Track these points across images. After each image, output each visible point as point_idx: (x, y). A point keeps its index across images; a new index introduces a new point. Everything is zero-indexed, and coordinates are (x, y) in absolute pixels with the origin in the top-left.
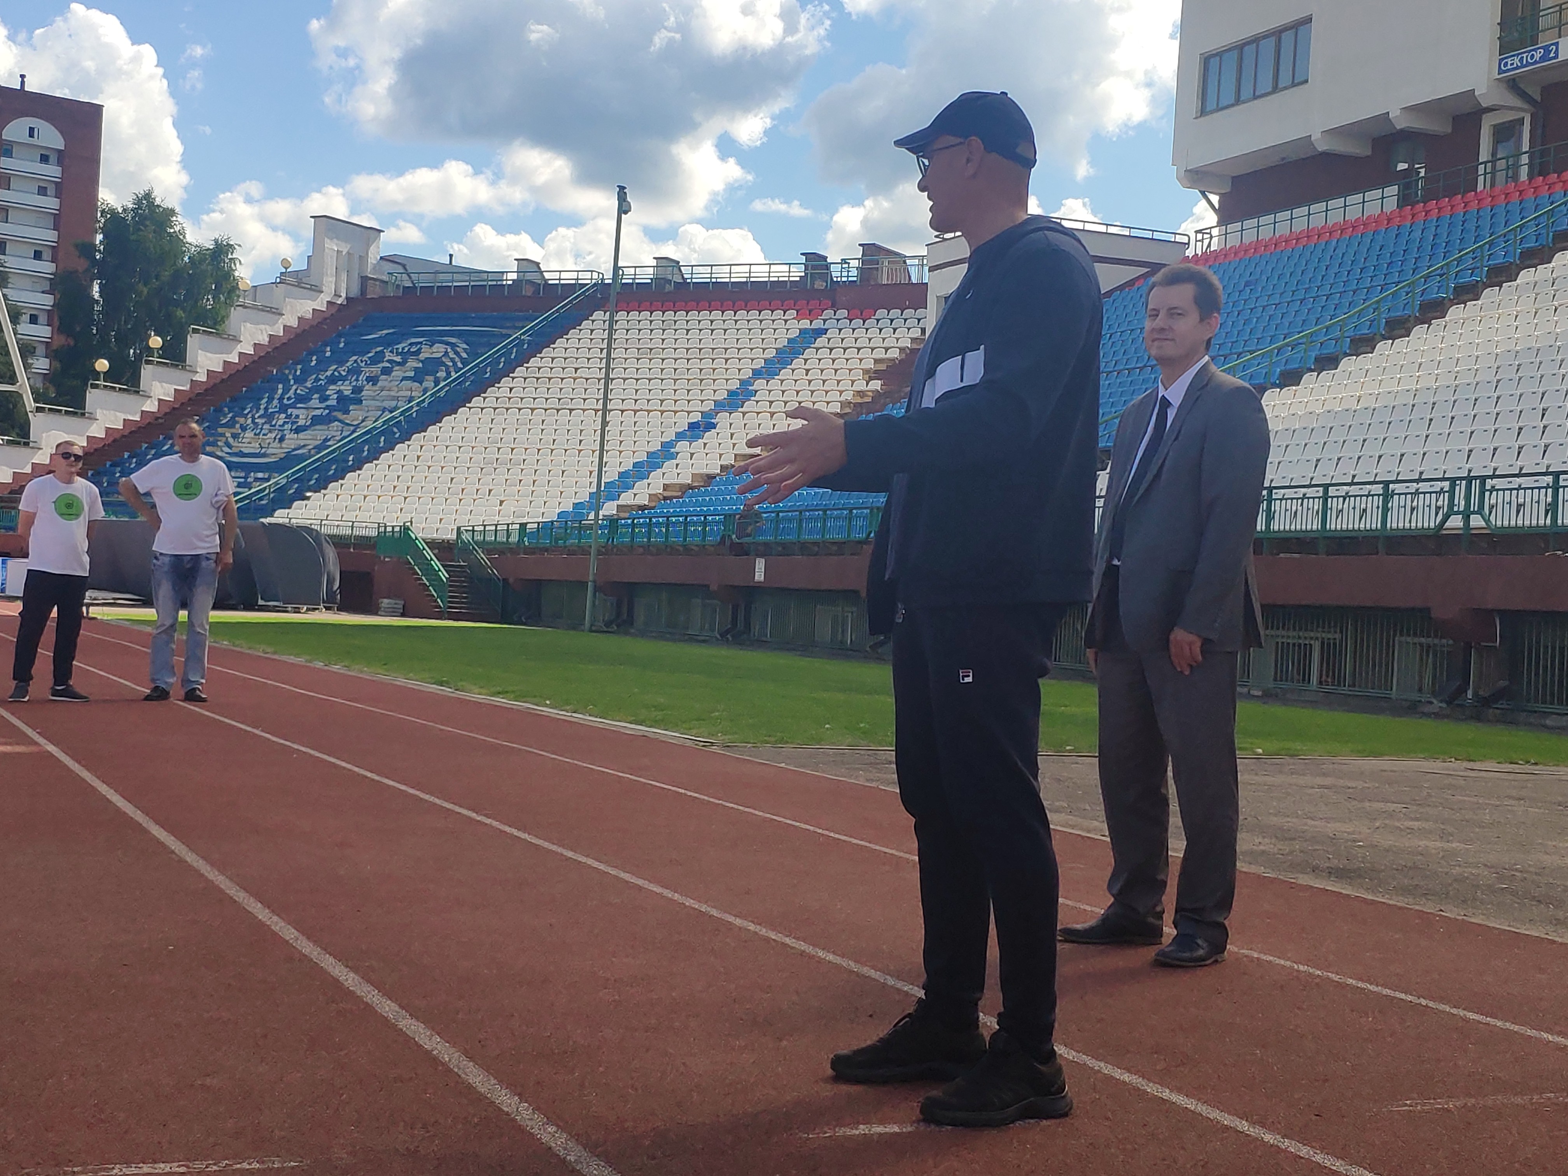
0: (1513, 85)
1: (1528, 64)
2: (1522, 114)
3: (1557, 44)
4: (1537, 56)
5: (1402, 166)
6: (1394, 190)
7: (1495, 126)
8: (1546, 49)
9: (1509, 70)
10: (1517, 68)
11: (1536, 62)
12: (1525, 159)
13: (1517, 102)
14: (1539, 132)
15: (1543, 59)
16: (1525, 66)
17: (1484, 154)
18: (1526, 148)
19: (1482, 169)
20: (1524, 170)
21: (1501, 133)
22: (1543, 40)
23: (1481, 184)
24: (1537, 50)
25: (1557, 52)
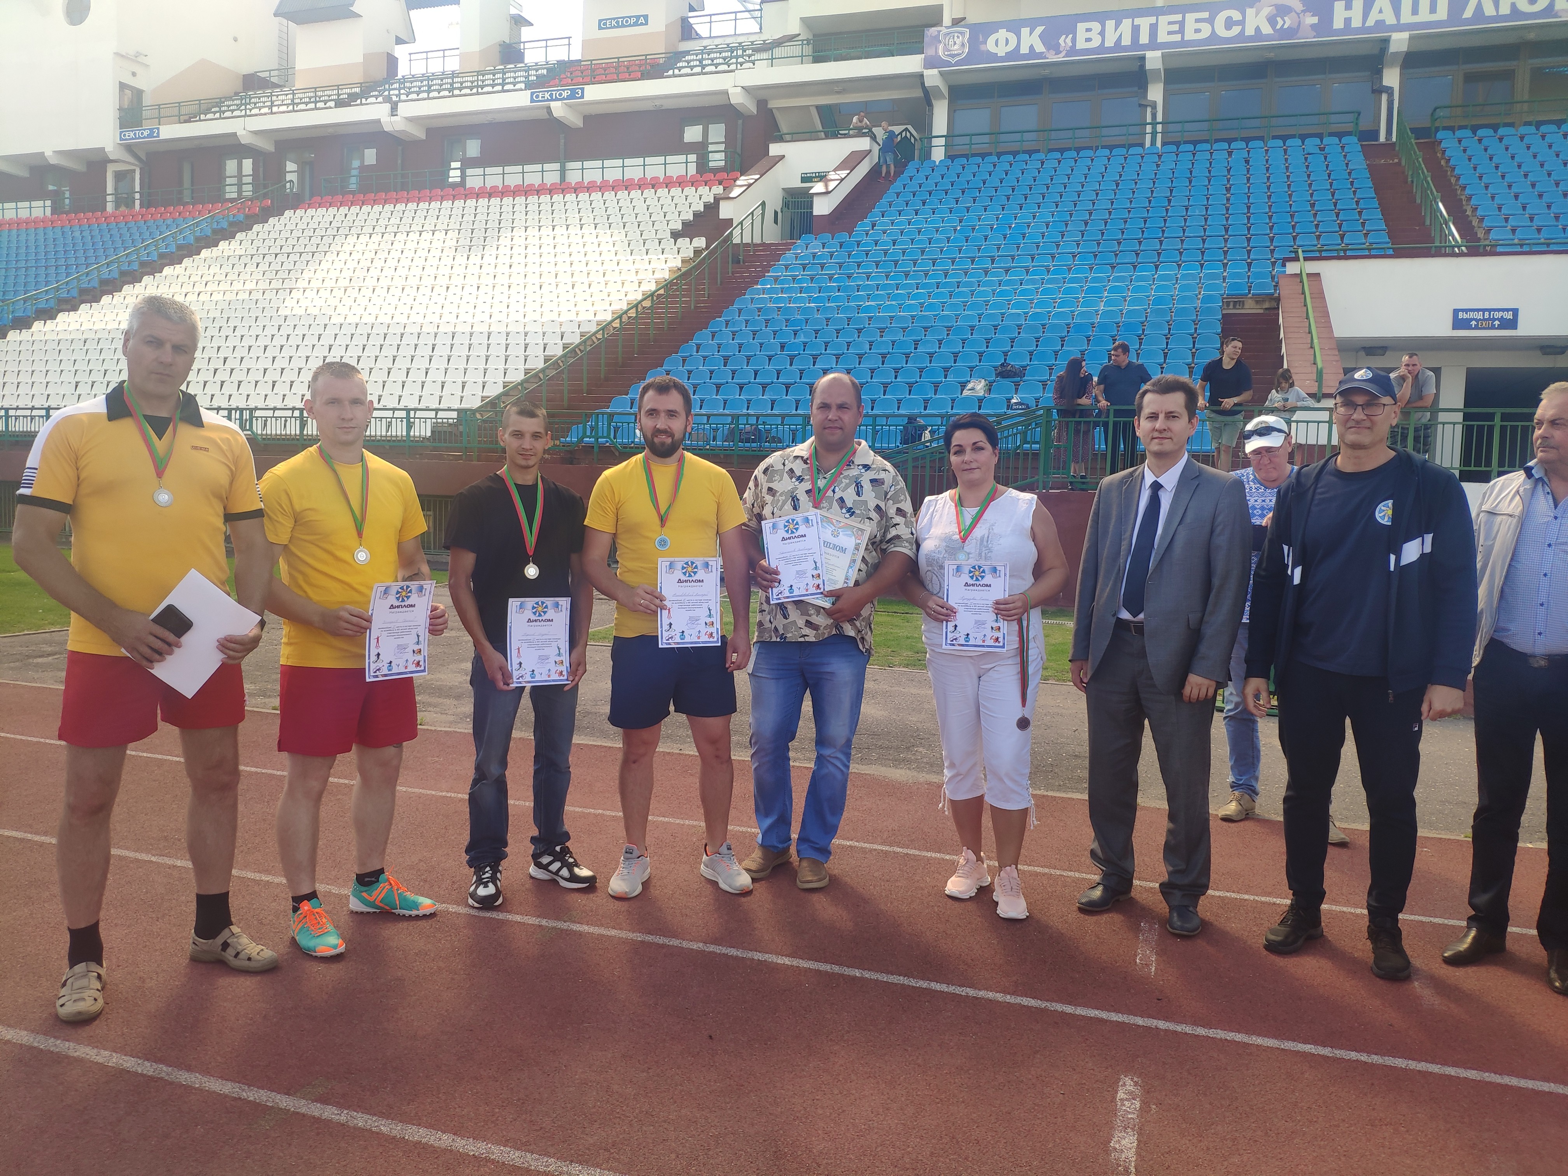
0: (129, 148)
1: (140, 138)
2: (133, 167)
3: (158, 129)
4: (146, 133)
5: (51, 188)
6: (48, 203)
7: (115, 172)
8: (151, 130)
9: (126, 140)
10: (133, 139)
11: (144, 138)
12: (137, 196)
13: (130, 159)
14: (146, 180)
15: (149, 136)
16: (136, 138)
17: (110, 189)
18: (137, 189)
19: (109, 198)
20: (137, 203)
21: (120, 176)
22: (147, 125)
23: (110, 208)
24: (145, 130)
25: (158, 133)
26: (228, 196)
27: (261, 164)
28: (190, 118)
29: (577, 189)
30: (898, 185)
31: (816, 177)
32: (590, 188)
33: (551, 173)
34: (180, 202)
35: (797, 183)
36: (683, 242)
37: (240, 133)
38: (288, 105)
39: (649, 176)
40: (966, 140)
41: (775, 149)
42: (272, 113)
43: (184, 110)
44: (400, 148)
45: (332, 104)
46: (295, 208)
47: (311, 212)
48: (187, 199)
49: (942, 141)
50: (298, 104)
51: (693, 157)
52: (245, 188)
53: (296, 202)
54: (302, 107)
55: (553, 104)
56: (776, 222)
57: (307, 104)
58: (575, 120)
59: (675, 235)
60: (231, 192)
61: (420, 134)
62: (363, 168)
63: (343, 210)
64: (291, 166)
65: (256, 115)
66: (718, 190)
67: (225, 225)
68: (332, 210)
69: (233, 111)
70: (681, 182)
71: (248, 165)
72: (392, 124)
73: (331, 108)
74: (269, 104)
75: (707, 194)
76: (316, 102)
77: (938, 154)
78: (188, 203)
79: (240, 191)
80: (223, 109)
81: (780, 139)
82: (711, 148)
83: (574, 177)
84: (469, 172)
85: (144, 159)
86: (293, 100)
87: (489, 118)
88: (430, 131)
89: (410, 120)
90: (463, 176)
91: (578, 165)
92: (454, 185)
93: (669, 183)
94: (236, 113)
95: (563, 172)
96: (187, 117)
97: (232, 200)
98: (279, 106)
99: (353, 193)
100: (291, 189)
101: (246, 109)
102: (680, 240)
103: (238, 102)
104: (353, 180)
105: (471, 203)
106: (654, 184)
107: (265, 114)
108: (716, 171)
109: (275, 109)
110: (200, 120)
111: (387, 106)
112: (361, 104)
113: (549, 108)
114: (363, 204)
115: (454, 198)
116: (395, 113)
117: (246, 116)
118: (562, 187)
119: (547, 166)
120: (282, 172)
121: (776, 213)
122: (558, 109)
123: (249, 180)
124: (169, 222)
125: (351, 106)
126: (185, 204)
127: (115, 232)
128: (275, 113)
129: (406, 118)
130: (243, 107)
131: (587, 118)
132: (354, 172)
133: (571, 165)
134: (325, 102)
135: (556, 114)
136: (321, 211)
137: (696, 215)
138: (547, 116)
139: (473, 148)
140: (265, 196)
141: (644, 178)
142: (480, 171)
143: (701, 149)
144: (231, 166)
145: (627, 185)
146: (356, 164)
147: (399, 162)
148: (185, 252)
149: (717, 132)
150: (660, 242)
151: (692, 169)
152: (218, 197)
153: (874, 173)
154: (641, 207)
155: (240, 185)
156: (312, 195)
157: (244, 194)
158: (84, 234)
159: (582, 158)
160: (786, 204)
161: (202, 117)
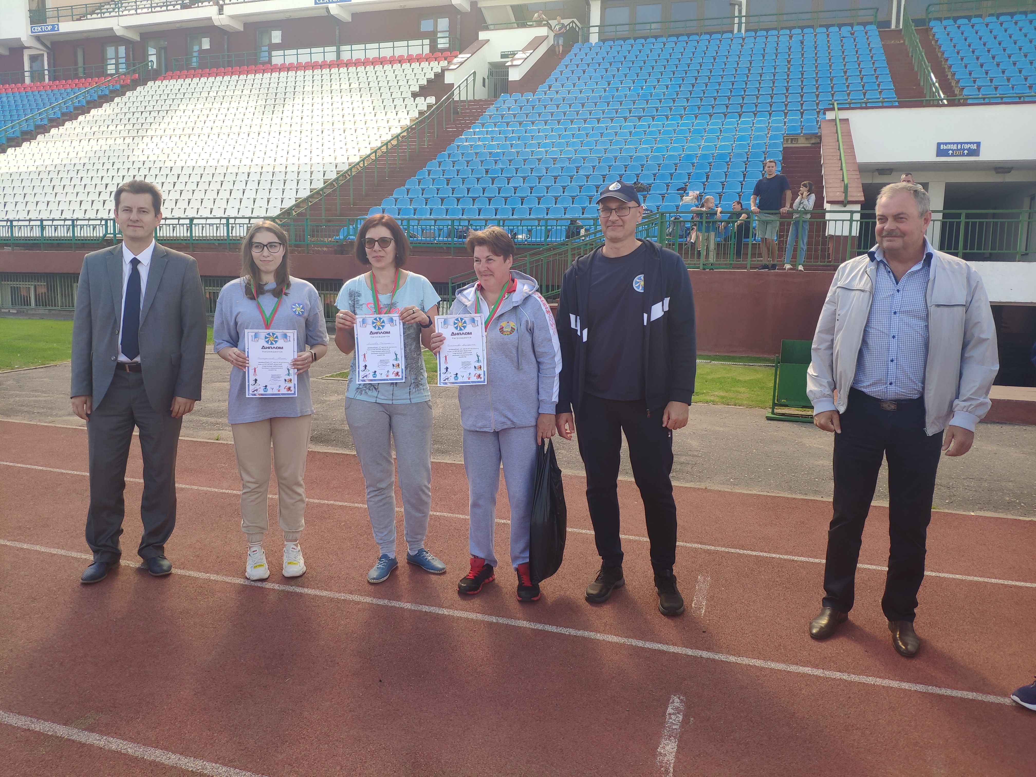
0: (38, 39)
1: (45, 31)
2: (42, 52)
3: (58, 25)
4: (49, 28)
7: (30, 55)
8: (53, 25)
9: (36, 32)
10: (40, 32)
11: (49, 31)
12: (46, 72)
13: (40, 46)
14: (52, 61)
15: (52, 30)
16: (43, 32)
17: (27, 67)
18: (46, 67)
19: (27, 74)
20: (47, 77)
21: (33, 59)
22: (50, 22)
23: (27, 81)
24: (48, 25)
25: (58, 28)
26: (109, 72)
27: (131, 49)
28: (81, 17)
29: (348, 64)
30: (566, 60)
31: (511, 54)
32: (357, 63)
33: (330, 54)
34: (76, 76)
35: (498, 59)
36: (420, 100)
37: (116, 28)
38: (148, 8)
39: (397, 55)
40: (613, 28)
41: (483, 35)
42: (137, 14)
43: (75, 12)
44: (226, 37)
45: (178, 7)
46: (155, 80)
47: (165, 82)
48: (81, 75)
49: (596, 30)
50: (155, 7)
51: (427, 42)
52: (120, 66)
53: (155, 76)
54: (158, 9)
55: (331, 6)
56: (484, 85)
57: (161, 7)
58: (346, 17)
59: (415, 95)
60: (111, 69)
61: (240, 27)
62: (201, 51)
63: (188, 81)
64: (152, 51)
65: (126, 15)
66: (444, 63)
67: (107, 92)
68: (180, 81)
69: (110, 12)
70: (419, 59)
71: (122, 50)
72: (220, 20)
73: (178, 9)
74: (134, 7)
75: (437, 67)
76: (167, 6)
77: (594, 38)
78: (81, 78)
79: (117, 69)
80: (103, 11)
81: (487, 28)
82: (439, 35)
83: (345, 56)
84: (274, 53)
85: (50, 46)
86: (151, 4)
87: (287, 15)
88: (246, 25)
89: (232, 17)
90: (270, 57)
91: (348, 47)
92: (263, 64)
93: (410, 59)
94: (113, 14)
95: (338, 52)
96: (78, 17)
97: (111, 75)
98: (142, 8)
99: (194, 69)
100: (152, 67)
101: (119, 11)
102: (417, 99)
103: (113, 6)
104: (194, 60)
105: (275, 75)
106: (401, 60)
107: (133, 15)
108: (442, 51)
109: (139, 11)
110: (87, 19)
111: (216, 8)
112: (198, 7)
113: (327, 8)
114: (201, 77)
115: (264, 72)
116: (221, 13)
117: (119, 16)
118: (338, 63)
119: (327, 49)
120: (145, 56)
121: (484, 79)
122: (334, 9)
123: (123, 60)
124: (69, 90)
125: (191, 8)
126: (79, 78)
127: (31, 98)
128: (139, 14)
129: (229, 16)
130: (117, 10)
131: (354, 15)
132: (195, 54)
133: (343, 48)
134: (174, 5)
135: (332, 12)
136: (173, 82)
137: (429, 81)
138: (327, 14)
139: (276, 37)
140: (134, 71)
141: (393, 56)
142: (281, 53)
143: (432, 36)
144: (110, 51)
145: (382, 61)
146: (196, 48)
147: (226, 46)
148: (80, 112)
149: (443, 24)
150: (404, 100)
151: (427, 50)
152: (102, 73)
153: (551, 51)
154: (391, 76)
155: (117, 64)
156: (167, 71)
157: (120, 70)
158: (9, 99)
159: (352, 41)
160: (491, 74)
161: (89, 16)
